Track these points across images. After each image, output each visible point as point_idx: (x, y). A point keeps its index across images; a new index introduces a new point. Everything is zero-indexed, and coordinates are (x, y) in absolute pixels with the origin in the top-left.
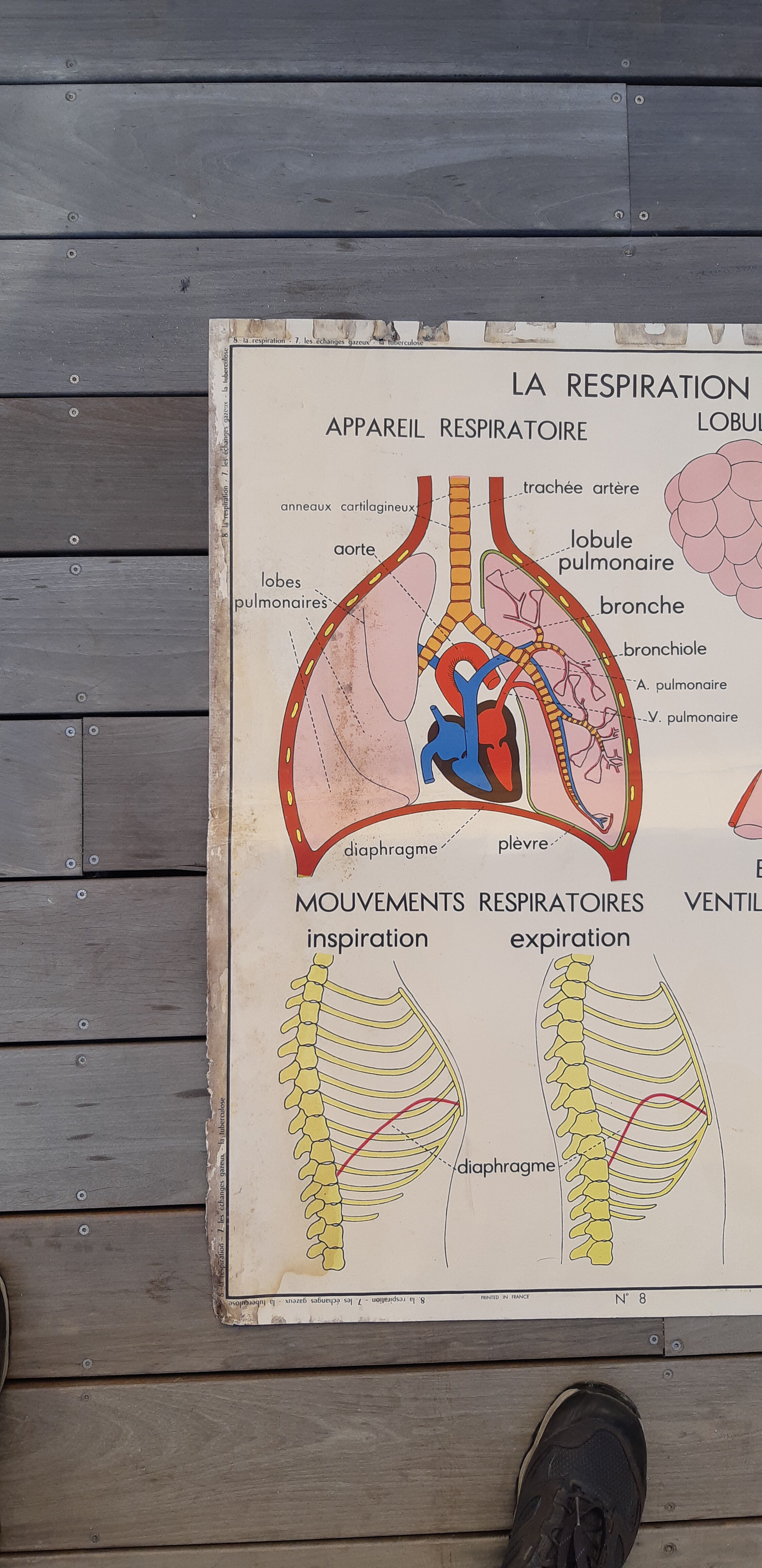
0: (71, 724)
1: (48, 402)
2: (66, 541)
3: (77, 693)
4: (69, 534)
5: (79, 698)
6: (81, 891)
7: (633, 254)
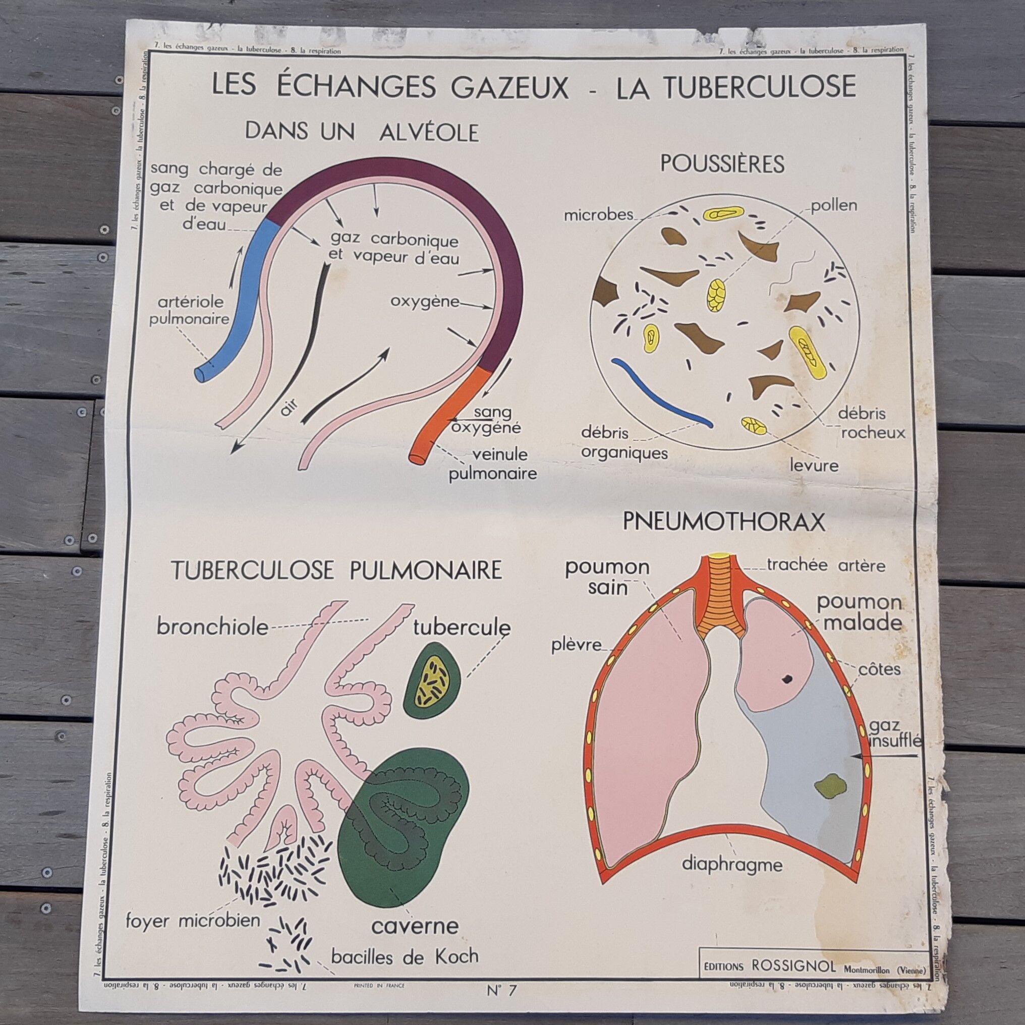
0: (83, 405)
3: (92, 375)
4: (100, 224)
5: (93, 380)
6: (77, 568)
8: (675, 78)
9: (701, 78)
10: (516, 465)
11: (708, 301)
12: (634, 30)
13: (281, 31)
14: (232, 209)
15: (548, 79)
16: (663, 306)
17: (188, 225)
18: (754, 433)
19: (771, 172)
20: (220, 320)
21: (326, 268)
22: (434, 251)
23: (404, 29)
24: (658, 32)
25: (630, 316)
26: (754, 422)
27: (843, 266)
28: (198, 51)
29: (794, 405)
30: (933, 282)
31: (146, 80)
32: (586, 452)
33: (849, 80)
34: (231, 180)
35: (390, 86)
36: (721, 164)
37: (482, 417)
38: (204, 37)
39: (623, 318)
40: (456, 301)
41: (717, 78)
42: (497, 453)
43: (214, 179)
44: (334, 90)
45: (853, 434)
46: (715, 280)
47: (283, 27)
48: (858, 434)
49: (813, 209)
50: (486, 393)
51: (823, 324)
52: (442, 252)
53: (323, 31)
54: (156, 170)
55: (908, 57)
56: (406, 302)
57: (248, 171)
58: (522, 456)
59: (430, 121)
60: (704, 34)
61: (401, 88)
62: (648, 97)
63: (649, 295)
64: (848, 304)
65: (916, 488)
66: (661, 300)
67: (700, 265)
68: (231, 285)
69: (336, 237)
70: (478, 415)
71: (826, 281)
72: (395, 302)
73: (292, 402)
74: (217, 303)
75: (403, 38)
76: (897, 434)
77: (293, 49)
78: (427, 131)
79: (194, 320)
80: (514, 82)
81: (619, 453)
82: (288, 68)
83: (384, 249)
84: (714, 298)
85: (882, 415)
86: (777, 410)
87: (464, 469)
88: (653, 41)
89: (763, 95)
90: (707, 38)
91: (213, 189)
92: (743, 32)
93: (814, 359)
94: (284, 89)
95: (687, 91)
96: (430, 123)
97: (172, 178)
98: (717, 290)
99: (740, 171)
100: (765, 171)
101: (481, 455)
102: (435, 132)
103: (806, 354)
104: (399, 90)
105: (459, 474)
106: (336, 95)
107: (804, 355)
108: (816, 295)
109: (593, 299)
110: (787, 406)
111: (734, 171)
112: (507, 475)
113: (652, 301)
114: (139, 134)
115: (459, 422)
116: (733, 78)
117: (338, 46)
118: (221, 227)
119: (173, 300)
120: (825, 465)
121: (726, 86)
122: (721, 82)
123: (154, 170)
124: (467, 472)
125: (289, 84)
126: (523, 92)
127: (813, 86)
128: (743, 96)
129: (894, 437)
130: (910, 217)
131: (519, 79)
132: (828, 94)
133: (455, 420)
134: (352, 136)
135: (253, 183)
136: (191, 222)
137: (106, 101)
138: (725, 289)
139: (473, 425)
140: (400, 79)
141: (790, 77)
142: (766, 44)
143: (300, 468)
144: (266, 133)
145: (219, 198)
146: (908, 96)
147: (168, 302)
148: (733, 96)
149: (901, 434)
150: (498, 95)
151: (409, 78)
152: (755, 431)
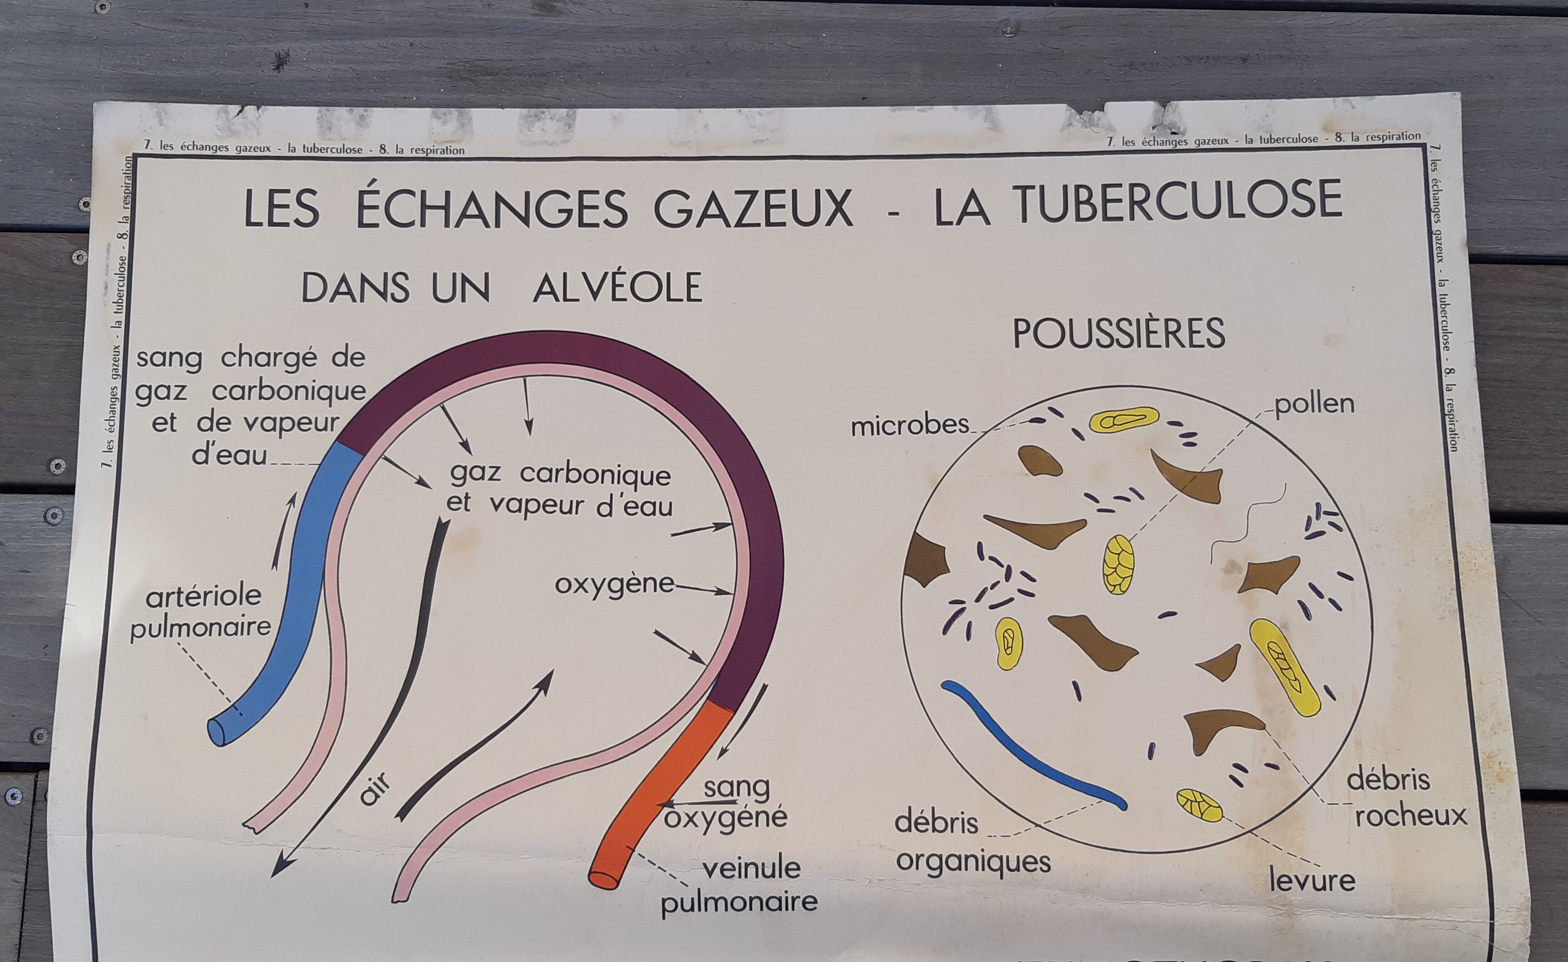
0: (16, 783)
1: (39, 240)
2: (44, 468)
3: (33, 728)
4: (50, 456)
5: (35, 737)
7: (1016, 34)
8: (1033, 187)
9: (1078, 187)
10: (780, 886)
11: (1104, 574)
12: (960, 107)
13: (362, 117)
14: (278, 426)
15: (818, 192)
16: (1027, 586)
17: (201, 457)
18: (1201, 818)
19: (1203, 346)
20: (254, 627)
21: (442, 528)
22: (630, 494)
23: (571, 111)
24: (1003, 111)
25: (970, 604)
26: (1200, 799)
27: (1337, 511)
28: (219, 153)
29: (1268, 765)
30: (1496, 538)
31: (129, 206)
32: (905, 862)
33: (1330, 189)
34: (276, 375)
35: (551, 209)
36: (1117, 334)
37: (718, 797)
38: (230, 130)
39: (959, 607)
40: (669, 581)
41: (1105, 187)
42: (747, 865)
43: (248, 375)
44: (454, 217)
45: (1375, 818)
46: (1115, 537)
47: (366, 111)
48: (1384, 818)
49: (1278, 410)
50: (723, 751)
51: (1308, 616)
52: (644, 494)
53: (435, 115)
54: (146, 360)
55: (1429, 148)
56: (581, 585)
57: (307, 359)
58: (791, 869)
59: (620, 268)
60: (1080, 113)
61: (569, 212)
62: (988, 222)
63: (1002, 566)
64: (1350, 578)
65: (1492, 917)
66: (1023, 573)
67: (1087, 511)
68: (275, 563)
69: (459, 473)
70: (710, 793)
71: (1308, 538)
72: (564, 585)
73: (381, 779)
74: (251, 597)
75: (570, 126)
76: (1453, 817)
77: (383, 148)
78: (615, 286)
79: (208, 629)
80: (760, 199)
81: (963, 861)
82: (374, 180)
83: (542, 491)
84: (1116, 568)
85: (1423, 782)
86: (1238, 774)
87: (689, 895)
88: (995, 126)
89: (1185, 215)
90: (1086, 118)
91: (245, 392)
92: (1147, 109)
93: (1296, 679)
94: (369, 216)
95: (1054, 208)
96: (619, 272)
97: (174, 374)
98: (1119, 554)
99: (1149, 345)
100: (1192, 345)
101: (717, 870)
102: (627, 286)
103: (1281, 669)
104: (564, 216)
105: (679, 905)
106: (457, 225)
107: (1278, 671)
108: (1293, 563)
109: (904, 574)
110: (1256, 768)
111: (1139, 346)
112: (765, 904)
113: (1008, 576)
114: (116, 299)
115: (677, 808)
116: (1132, 186)
117: (460, 141)
118: (259, 459)
119: (173, 593)
120: (1331, 878)
121: (1120, 201)
122: (1111, 193)
123: (143, 362)
124: (693, 899)
125: (376, 207)
126: (776, 215)
127: (1268, 199)
128: (1149, 218)
129: (1447, 822)
130: (1447, 423)
131: (768, 193)
132: (1295, 212)
133: (670, 804)
134: (485, 295)
135: (314, 381)
136: (207, 452)
137: (61, 242)
138: (1133, 554)
139: (703, 813)
140: (567, 196)
141: (1230, 184)
142: (1185, 129)
143: (395, 901)
144: (337, 292)
145: (255, 408)
146: (1433, 214)
147: (164, 599)
148: (1132, 218)
149: (1459, 817)
150: (733, 223)
151: (581, 193)
152: (1202, 814)
